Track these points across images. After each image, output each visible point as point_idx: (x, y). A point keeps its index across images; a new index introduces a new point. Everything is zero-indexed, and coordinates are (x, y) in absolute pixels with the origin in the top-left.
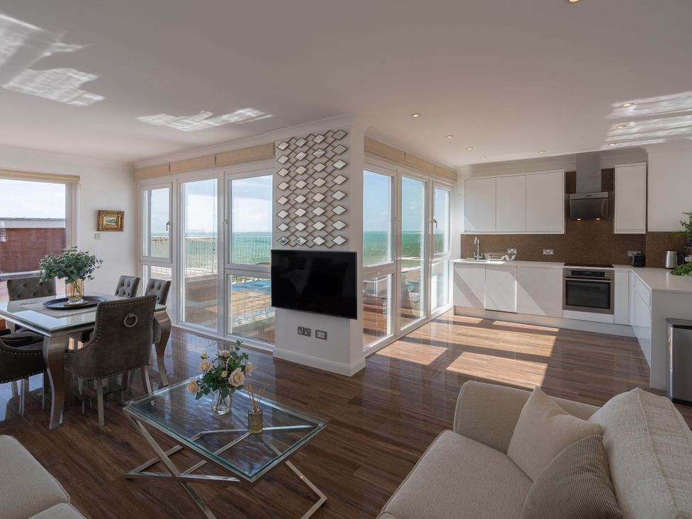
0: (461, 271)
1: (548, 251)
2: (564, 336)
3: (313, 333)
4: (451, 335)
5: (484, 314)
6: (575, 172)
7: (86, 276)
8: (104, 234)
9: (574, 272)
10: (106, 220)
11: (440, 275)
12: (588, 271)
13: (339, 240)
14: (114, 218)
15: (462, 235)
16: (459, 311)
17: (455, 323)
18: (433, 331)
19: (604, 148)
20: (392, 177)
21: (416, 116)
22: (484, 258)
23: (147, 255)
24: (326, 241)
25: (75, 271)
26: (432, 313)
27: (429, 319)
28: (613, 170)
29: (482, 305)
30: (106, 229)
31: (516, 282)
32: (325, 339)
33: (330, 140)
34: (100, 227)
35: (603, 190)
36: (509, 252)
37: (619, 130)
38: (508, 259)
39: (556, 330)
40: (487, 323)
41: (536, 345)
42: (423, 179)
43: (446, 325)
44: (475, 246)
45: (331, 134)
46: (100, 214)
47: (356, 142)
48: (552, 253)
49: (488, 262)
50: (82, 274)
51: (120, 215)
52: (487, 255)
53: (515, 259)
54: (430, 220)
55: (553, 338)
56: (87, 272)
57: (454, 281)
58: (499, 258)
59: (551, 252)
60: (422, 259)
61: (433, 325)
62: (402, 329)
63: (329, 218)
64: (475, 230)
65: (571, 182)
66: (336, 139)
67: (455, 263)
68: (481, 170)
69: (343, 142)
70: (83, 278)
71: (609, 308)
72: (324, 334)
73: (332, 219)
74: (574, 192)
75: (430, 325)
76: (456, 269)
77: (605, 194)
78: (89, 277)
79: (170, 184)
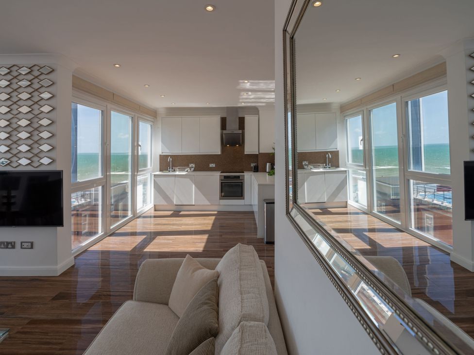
1: (212, 165)
2: (221, 215)
3: (18, 245)
4: (151, 226)
5: (174, 208)
6: (226, 118)
9: (225, 177)
11: (145, 184)
12: (232, 176)
13: (45, 161)
15: (160, 155)
16: (157, 208)
17: (155, 217)
18: (139, 225)
19: (239, 105)
20: (102, 111)
21: (117, 66)
22: (174, 171)
24: (32, 162)
26: (138, 212)
27: (136, 216)
28: (243, 118)
29: (173, 203)
31: (194, 186)
32: (32, 247)
33: (36, 73)
35: (239, 129)
36: (190, 166)
37: (244, 95)
38: (189, 170)
39: (216, 212)
40: (176, 214)
41: (204, 224)
42: (131, 114)
43: (149, 219)
44: (168, 163)
45: (37, 68)
48: (214, 166)
49: (177, 173)
52: (177, 169)
53: (194, 171)
54: (135, 144)
55: (214, 217)
57: (154, 187)
58: (183, 170)
61: (139, 221)
62: (111, 228)
63: (34, 142)
64: (168, 151)
65: (224, 122)
67: (155, 175)
69: (50, 76)
71: (242, 196)
72: (30, 244)
73: (39, 142)
74: (225, 129)
75: (136, 221)
76: (155, 179)
77: (240, 132)
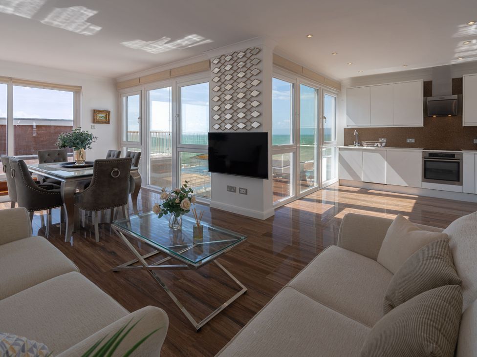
0: (344, 153)
1: (410, 140)
2: (422, 201)
3: (237, 190)
4: (336, 197)
5: (361, 185)
6: (431, 82)
7: (87, 147)
8: (97, 125)
9: (430, 154)
10: (99, 116)
11: (328, 158)
12: (441, 153)
13: (255, 125)
14: (104, 115)
15: (345, 129)
16: (342, 183)
17: (340, 190)
18: (324, 195)
20: (293, 84)
21: (310, 36)
22: (362, 145)
23: (125, 140)
24: (246, 126)
25: (80, 143)
26: (323, 183)
27: (320, 187)
28: (461, 79)
29: (360, 179)
30: (99, 122)
31: (386, 162)
32: (246, 194)
33: (249, 55)
34: (95, 121)
35: (453, 94)
36: (381, 141)
38: (379, 145)
39: (417, 196)
40: (364, 191)
41: (401, 206)
42: (316, 86)
43: (334, 191)
44: (353, 137)
45: (249, 51)
46: (95, 112)
47: (267, 58)
49: (364, 148)
50: (84, 145)
51: (108, 113)
52: (364, 143)
53: (385, 146)
54: (321, 117)
55: (414, 201)
56: (87, 144)
57: (339, 161)
58: (372, 145)
59: (413, 141)
60: (315, 146)
61: (324, 192)
62: (301, 193)
63: (248, 110)
64: (355, 125)
65: (428, 89)
66: (253, 55)
67: (340, 149)
68: (359, 81)
69: (258, 56)
70: (85, 148)
71: (459, 181)
72: (245, 190)
73: (251, 110)
74: (431, 96)
75: (322, 191)
76: (340, 152)
77: (455, 97)
78: (89, 147)
79: (140, 92)
